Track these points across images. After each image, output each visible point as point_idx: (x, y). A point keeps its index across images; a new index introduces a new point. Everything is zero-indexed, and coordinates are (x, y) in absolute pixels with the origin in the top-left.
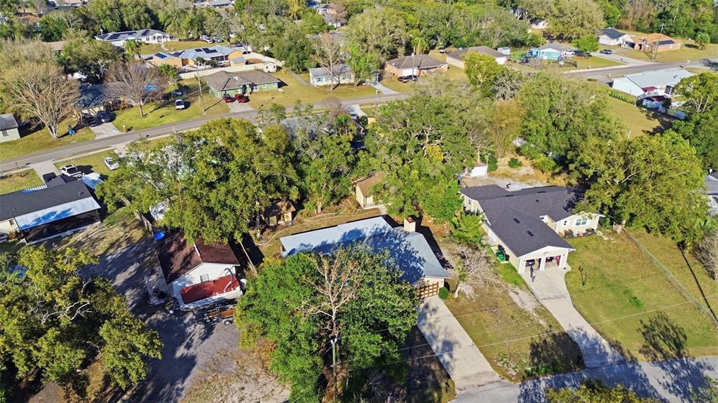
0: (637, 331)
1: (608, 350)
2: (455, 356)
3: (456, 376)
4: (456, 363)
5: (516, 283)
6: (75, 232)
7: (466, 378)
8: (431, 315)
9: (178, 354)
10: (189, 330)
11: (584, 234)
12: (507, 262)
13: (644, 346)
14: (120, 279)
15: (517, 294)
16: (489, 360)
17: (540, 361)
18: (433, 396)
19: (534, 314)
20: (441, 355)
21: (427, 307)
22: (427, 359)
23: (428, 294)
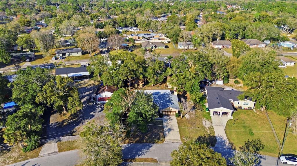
0: (244, 142)
1: (227, 144)
2: (170, 133)
3: (167, 138)
4: (169, 135)
5: (207, 119)
6: (82, 81)
7: (170, 139)
8: (170, 121)
9: (91, 114)
10: (97, 109)
11: (247, 109)
12: (209, 112)
13: (243, 147)
14: (87, 93)
15: (206, 122)
16: (181, 137)
17: (199, 141)
18: (156, 141)
19: (207, 129)
20: (166, 132)
21: (170, 118)
22: (160, 131)
23: (172, 114)
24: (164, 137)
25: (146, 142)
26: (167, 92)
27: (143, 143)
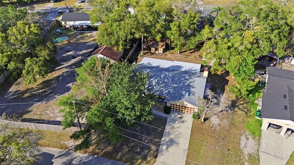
2: (169, 149)
3: (160, 160)
4: (167, 153)
5: (253, 133)
7: (164, 164)
8: (179, 123)
9: (68, 85)
12: (260, 119)
14: (83, 52)
15: (248, 139)
18: (138, 161)
19: (246, 157)
20: (163, 144)
21: (181, 118)
22: (154, 142)
23: (188, 112)
24: (156, 157)
25: (120, 159)
26: (194, 69)
27: (115, 159)
